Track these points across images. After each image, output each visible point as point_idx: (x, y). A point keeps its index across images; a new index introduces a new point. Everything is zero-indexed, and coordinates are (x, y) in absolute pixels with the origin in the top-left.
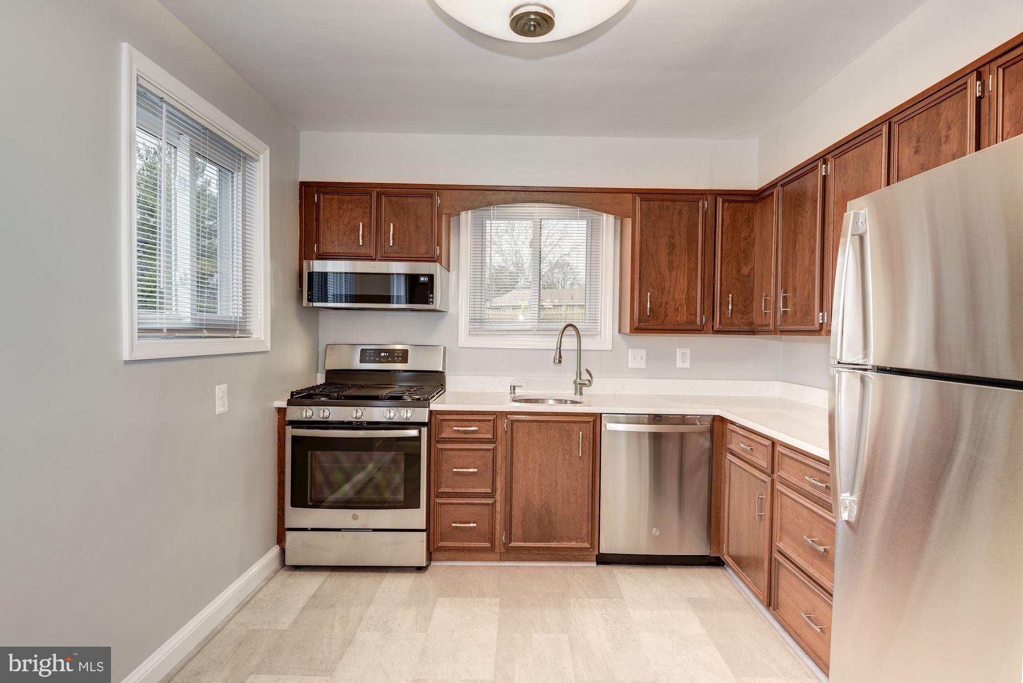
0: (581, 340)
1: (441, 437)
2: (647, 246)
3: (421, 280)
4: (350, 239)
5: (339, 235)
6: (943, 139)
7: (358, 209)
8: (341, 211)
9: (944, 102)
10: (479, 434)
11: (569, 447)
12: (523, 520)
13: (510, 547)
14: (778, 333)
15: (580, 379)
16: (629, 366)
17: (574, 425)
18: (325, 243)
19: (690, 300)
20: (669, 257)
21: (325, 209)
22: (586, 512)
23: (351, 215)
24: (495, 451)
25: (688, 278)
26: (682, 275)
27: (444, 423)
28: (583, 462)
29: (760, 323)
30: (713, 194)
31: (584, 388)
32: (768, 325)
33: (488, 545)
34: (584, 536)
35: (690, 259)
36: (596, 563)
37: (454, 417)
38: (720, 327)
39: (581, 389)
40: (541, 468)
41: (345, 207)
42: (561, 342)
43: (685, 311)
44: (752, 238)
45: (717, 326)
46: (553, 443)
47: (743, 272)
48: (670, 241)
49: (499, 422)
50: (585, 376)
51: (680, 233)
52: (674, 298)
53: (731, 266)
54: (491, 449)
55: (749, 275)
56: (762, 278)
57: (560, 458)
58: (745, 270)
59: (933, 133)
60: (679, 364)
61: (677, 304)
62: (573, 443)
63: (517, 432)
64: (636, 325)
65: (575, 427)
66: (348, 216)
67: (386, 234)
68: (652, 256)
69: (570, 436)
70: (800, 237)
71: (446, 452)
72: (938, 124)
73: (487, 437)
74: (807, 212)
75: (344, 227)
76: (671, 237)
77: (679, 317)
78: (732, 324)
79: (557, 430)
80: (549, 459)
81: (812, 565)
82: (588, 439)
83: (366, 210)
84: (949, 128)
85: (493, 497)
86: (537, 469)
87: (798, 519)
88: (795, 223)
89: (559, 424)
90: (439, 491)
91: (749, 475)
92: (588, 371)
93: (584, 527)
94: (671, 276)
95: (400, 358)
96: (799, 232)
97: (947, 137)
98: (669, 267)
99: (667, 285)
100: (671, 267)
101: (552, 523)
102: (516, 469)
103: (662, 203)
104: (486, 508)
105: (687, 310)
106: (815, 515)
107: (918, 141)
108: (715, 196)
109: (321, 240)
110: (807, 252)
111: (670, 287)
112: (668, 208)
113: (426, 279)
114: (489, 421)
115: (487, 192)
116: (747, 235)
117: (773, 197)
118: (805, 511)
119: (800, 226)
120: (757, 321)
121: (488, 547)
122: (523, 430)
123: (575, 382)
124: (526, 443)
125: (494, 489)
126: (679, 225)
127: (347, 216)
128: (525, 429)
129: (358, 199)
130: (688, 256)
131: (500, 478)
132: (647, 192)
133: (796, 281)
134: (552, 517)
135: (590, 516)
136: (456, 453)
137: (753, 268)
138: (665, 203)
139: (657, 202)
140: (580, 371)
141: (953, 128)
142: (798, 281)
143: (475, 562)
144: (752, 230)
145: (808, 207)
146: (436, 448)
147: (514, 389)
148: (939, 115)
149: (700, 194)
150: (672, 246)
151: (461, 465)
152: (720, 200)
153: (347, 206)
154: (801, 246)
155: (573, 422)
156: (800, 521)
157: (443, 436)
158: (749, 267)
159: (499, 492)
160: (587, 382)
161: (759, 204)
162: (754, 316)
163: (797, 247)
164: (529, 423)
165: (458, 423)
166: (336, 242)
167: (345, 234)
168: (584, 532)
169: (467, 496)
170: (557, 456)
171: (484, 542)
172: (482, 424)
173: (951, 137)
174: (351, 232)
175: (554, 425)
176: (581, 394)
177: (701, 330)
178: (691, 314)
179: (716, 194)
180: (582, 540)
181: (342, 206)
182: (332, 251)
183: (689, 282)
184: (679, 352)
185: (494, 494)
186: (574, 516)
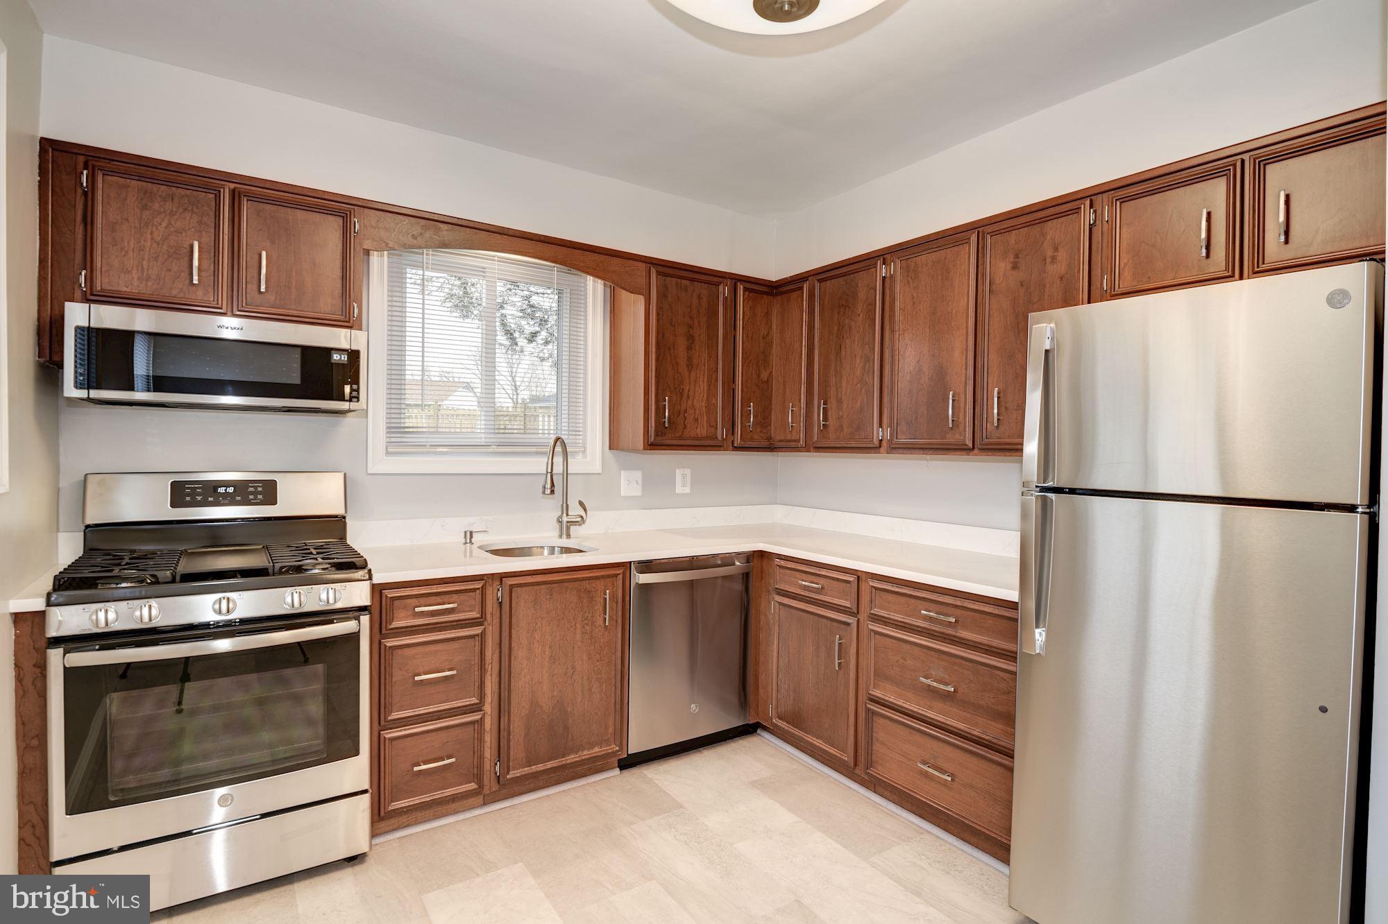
0: (569, 460)
1: (392, 626)
2: (663, 334)
3: (335, 358)
4: (170, 270)
5: (143, 259)
6: (1048, 260)
7: (188, 215)
8: (146, 213)
9: (1050, 222)
10: (458, 613)
11: (591, 614)
12: (527, 735)
13: (508, 780)
14: (812, 449)
15: (567, 515)
16: (622, 494)
17: (598, 582)
18: (107, 271)
19: (710, 409)
20: (688, 353)
21: (108, 203)
22: (613, 701)
23: (170, 224)
24: (483, 636)
25: (708, 381)
26: (702, 377)
27: (397, 603)
28: (609, 633)
29: (782, 438)
30: (733, 279)
31: (572, 528)
32: (798, 441)
33: (473, 786)
34: (609, 736)
35: (710, 357)
36: (618, 769)
37: (416, 591)
38: (742, 442)
39: (568, 528)
40: (552, 652)
41: (156, 206)
42: (552, 463)
43: (705, 423)
44: (770, 338)
45: (738, 442)
46: (569, 612)
47: (762, 376)
48: (689, 331)
49: (489, 591)
50: (575, 510)
51: (699, 323)
52: (693, 407)
53: (751, 370)
54: (478, 635)
55: (767, 382)
56: (784, 385)
57: (578, 631)
58: (764, 376)
59: (1036, 252)
60: (679, 489)
61: (697, 413)
62: (596, 608)
63: (517, 603)
64: (652, 439)
65: (600, 585)
66: (164, 224)
67: (249, 270)
68: (669, 349)
69: (592, 598)
70: (848, 342)
71: (400, 652)
72: (1043, 243)
73: (471, 617)
74: (859, 315)
75: (155, 245)
76: (690, 327)
77: (698, 430)
78: (752, 439)
79: (575, 592)
80: (564, 636)
81: (930, 708)
82: (615, 600)
83: (205, 219)
84: (1056, 249)
85: (479, 709)
86: (547, 653)
87: (905, 660)
88: (839, 325)
89: (577, 583)
90: (389, 718)
91: (816, 618)
92: (581, 504)
93: (611, 723)
94: (690, 376)
95: (260, 497)
96: (845, 336)
97: (1054, 259)
98: (687, 366)
99: (686, 388)
100: (690, 366)
101: (568, 729)
102: (515, 659)
103: (679, 280)
104: (470, 728)
105: (707, 421)
106: (932, 653)
107: (1017, 256)
108: (734, 281)
109: (99, 265)
110: (858, 360)
111: (689, 391)
112: (686, 290)
113: (344, 358)
114: (474, 590)
115: (441, 225)
116: (766, 333)
117: (803, 292)
118: (916, 650)
119: (848, 330)
120: (777, 435)
121: (474, 789)
122: (527, 597)
123: (560, 522)
124: (530, 617)
125: (482, 697)
126: (699, 312)
127: (161, 224)
128: (529, 596)
129: (187, 196)
130: (709, 353)
131: (490, 678)
132: (662, 263)
133: (842, 391)
134: (568, 719)
135: (618, 707)
136: (419, 649)
137: (771, 372)
138: (683, 281)
139: (674, 279)
140: (566, 503)
141: (1061, 250)
142: (844, 391)
143: (444, 819)
144: (771, 327)
145: (860, 308)
146: (383, 647)
147: (471, 537)
148: (1043, 235)
149: (720, 277)
150: (691, 338)
151: (427, 668)
152: (741, 288)
153: (161, 206)
154: (849, 353)
155: (597, 578)
156: (909, 662)
157: (395, 624)
158: (768, 372)
159: (488, 699)
160: (579, 519)
161: (779, 298)
162: (772, 429)
163: (843, 353)
164: (535, 587)
165: (422, 600)
166: (134, 272)
167: (156, 259)
168: (611, 730)
169: (436, 717)
170: (575, 629)
171: (466, 783)
172: (463, 597)
173: (1058, 258)
174: (169, 256)
175: (570, 585)
176: (568, 536)
177: (720, 446)
178: (711, 426)
179: (736, 279)
180: (607, 742)
181: (149, 204)
182: (125, 289)
183: (709, 386)
184: (679, 472)
185: (482, 704)
186: (597, 711)
